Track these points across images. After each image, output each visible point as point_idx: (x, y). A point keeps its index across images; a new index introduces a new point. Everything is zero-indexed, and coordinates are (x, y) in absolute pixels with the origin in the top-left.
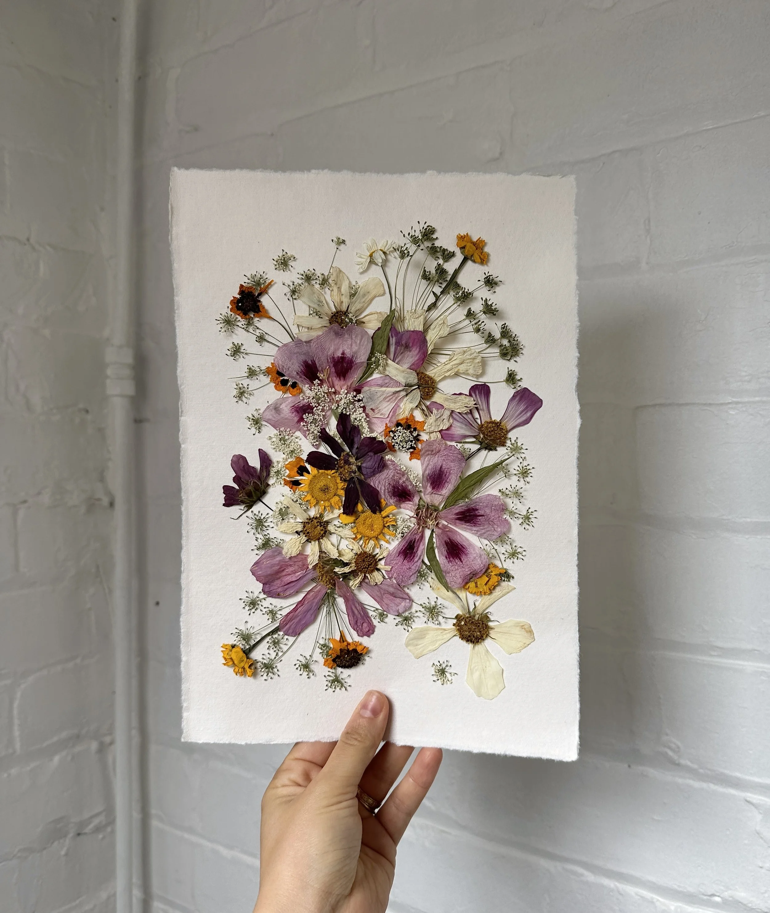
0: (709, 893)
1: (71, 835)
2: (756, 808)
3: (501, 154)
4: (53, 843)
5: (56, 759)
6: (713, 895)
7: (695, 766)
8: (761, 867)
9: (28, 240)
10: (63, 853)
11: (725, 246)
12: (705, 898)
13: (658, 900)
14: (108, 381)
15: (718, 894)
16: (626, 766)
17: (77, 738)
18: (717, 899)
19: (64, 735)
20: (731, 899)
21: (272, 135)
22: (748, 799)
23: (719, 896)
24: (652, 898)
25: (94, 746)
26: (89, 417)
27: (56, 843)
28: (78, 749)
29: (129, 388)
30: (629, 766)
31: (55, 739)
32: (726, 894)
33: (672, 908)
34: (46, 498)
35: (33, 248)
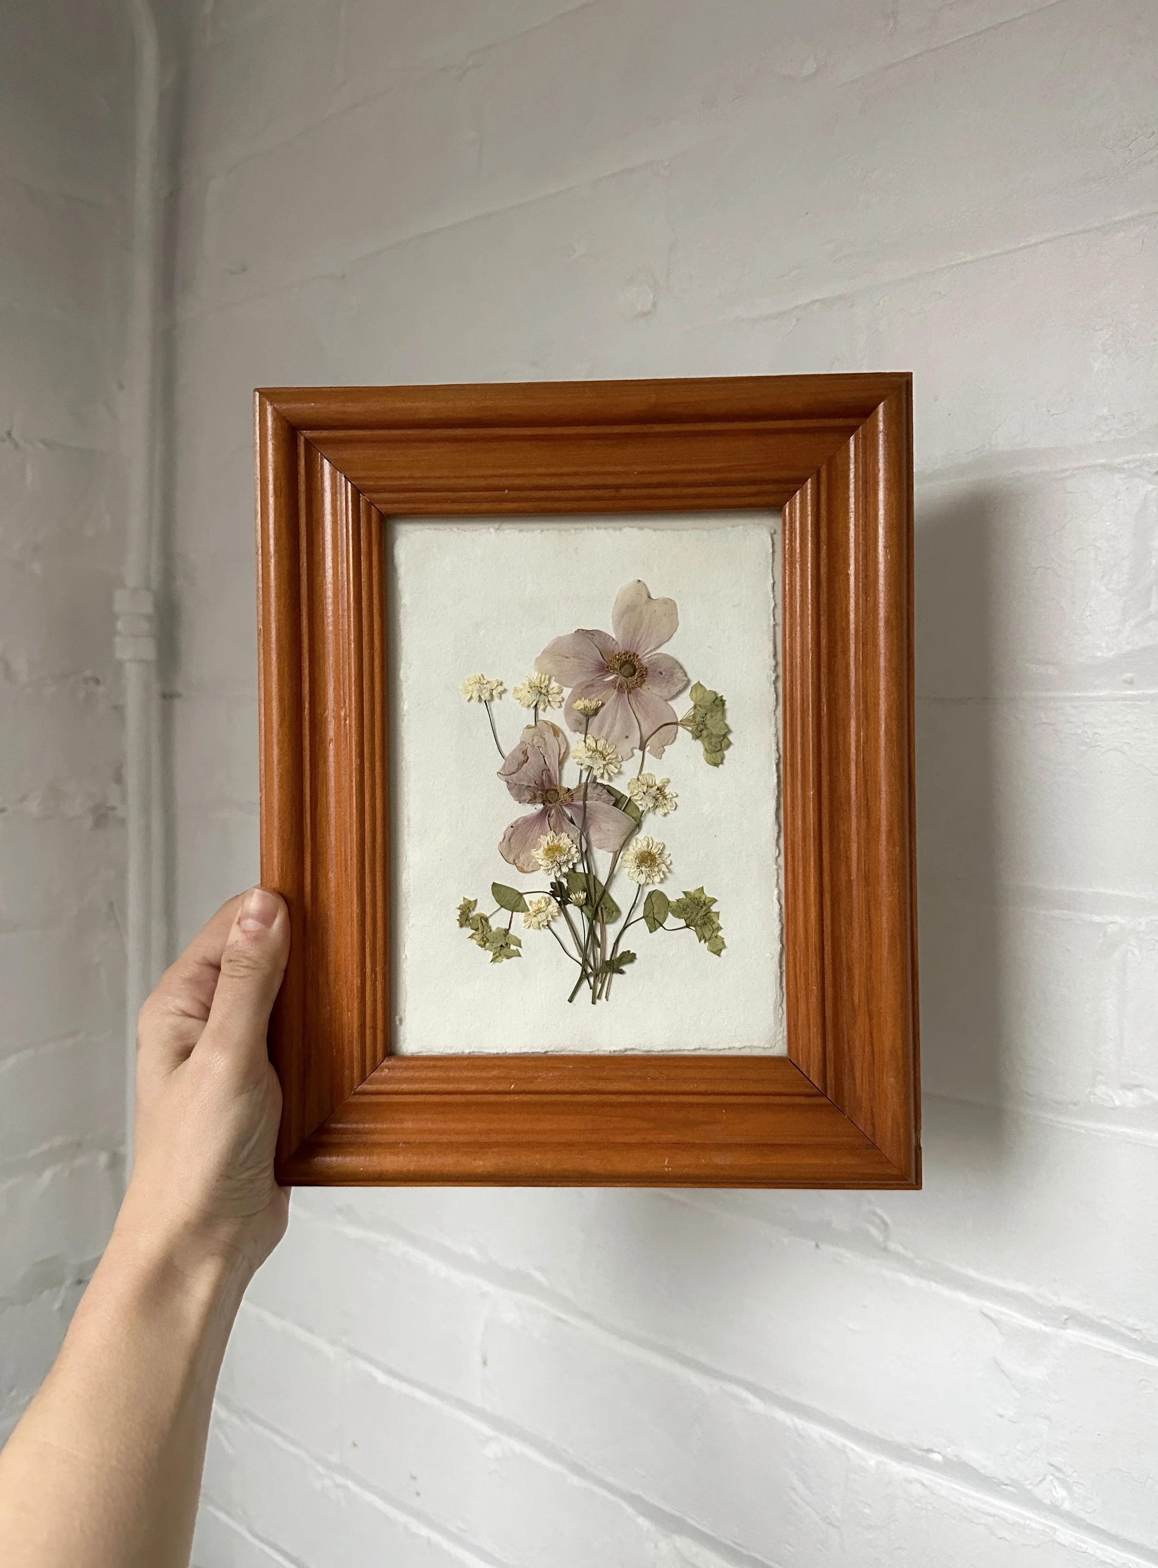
0: (926, 1448)
1: (68, 1282)
2: (997, 1325)
3: (654, 305)
4: (42, 1292)
5: (48, 1175)
6: (932, 1451)
7: (910, 1255)
8: (1001, 1416)
9: (9, 434)
10: (56, 1306)
11: (972, 451)
12: (920, 1453)
13: (852, 1449)
14: (118, 640)
15: (938, 1450)
16: (813, 1244)
17: (78, 1146)
18: (937, 1457)
19: (58, 1141)
20: (955, 1459)
21: (344, 277)
22: (986, 1311)
23: (939, 1453)
24: (844, 1445)
25: (103, 1159)
26: (101, 689)
27: (46, 1293)
28: (80, 1161)
29: (148, 650)
30: (817, 1246)
31: (45, 1147)
32: (949, 1451)
33: (872, 1463)
34: (33, 806)
35: (17, 446)
